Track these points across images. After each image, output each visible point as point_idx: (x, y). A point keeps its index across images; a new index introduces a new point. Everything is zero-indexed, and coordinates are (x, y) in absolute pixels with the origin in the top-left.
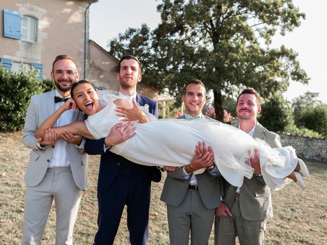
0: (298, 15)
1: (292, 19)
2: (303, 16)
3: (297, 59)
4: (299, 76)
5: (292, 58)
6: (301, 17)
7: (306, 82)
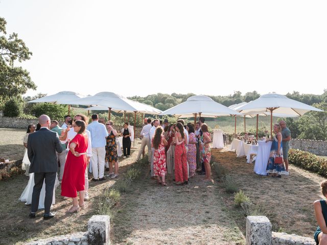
0: (29, 53)
1: (25, 55)
2: (31, 54)
3: (29, 75)
4: (30, 86)
5: (26, 75)
6: (30, 54)
7: (35, 89)
